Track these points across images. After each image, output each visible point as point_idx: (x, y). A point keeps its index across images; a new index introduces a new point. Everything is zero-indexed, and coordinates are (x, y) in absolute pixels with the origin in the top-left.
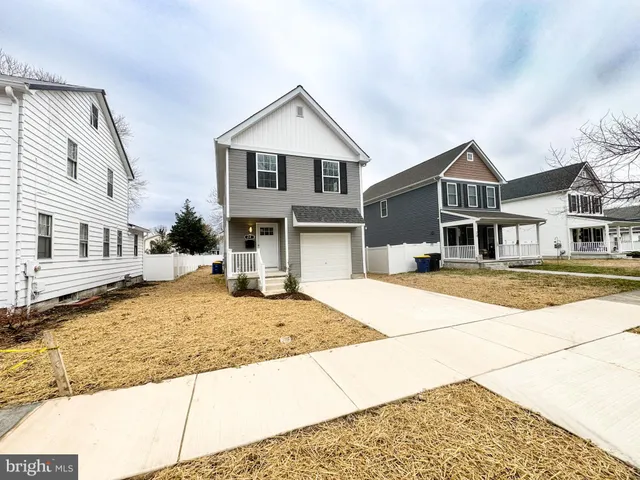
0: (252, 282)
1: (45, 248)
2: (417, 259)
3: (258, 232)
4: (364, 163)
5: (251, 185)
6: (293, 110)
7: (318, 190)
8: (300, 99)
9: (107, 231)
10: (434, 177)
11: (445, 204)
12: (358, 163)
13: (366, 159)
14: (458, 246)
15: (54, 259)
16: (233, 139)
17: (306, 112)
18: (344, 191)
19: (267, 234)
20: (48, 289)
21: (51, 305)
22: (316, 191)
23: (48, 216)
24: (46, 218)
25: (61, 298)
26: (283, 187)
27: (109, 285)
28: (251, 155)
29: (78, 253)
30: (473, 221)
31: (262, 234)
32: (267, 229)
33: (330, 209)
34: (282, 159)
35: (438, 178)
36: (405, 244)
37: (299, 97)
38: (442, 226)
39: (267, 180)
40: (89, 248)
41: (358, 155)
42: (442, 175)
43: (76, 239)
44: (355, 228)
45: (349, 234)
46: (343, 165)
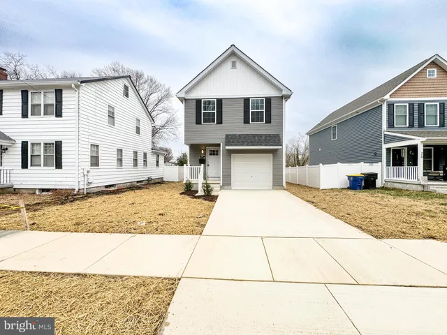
0: (195, 185)
1: (95, 161)
2: (349, 177)
3: (208, 153)
4: (287, 97)
5: (198, 122)
6: (229, 64)
7: (246, 121)
8: (233, 55)
9: (136, 153)
10: (378, 100)
11: (391, 125)
12: (282, 97)
13: (289, 93)
14: (406, 167)
15: (100, 167)
16: (187, 92)
17: (239, 65)
18: (268, 121)
19: (214, 154)
20: (95, 181)
21: (100, 190)
22: (245, 123)
23: (97, 146)
24: (95, 147)
25: (106, 187)
26: (220, 122)
27: (138, 182)
28: (198, 102)
29: (116, 164)
30: (419, 141)
31: (211, 154)
32: (214, 151)
33: (254, 136)
34: (220, 101)
35: (383, 101)
36: (339, 163)
37: (233, 54)
38: (385, 147)
39: (209, 118)
40: (123, 162)
41: (281, 90)
42: (387, 97)
43: (115, 157)
44: (276, 150)
45: (272, 155)
46: (268, 100)
